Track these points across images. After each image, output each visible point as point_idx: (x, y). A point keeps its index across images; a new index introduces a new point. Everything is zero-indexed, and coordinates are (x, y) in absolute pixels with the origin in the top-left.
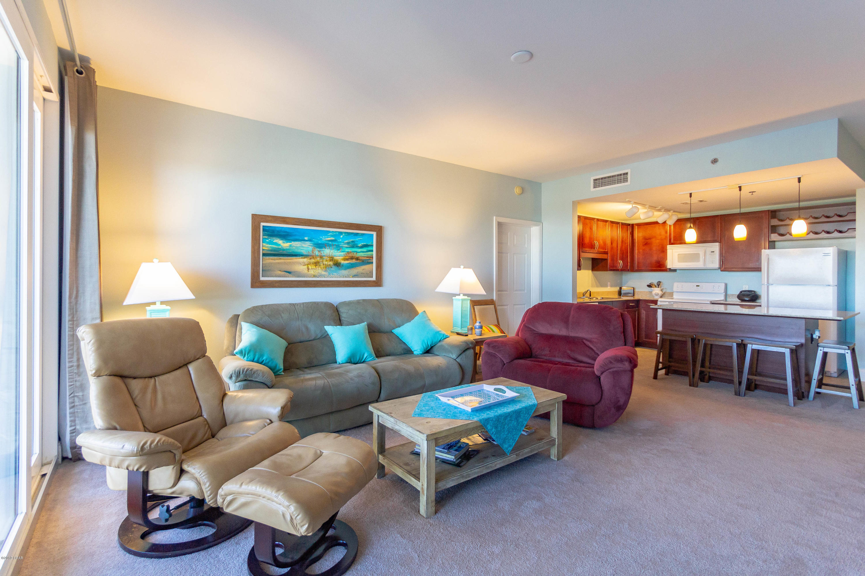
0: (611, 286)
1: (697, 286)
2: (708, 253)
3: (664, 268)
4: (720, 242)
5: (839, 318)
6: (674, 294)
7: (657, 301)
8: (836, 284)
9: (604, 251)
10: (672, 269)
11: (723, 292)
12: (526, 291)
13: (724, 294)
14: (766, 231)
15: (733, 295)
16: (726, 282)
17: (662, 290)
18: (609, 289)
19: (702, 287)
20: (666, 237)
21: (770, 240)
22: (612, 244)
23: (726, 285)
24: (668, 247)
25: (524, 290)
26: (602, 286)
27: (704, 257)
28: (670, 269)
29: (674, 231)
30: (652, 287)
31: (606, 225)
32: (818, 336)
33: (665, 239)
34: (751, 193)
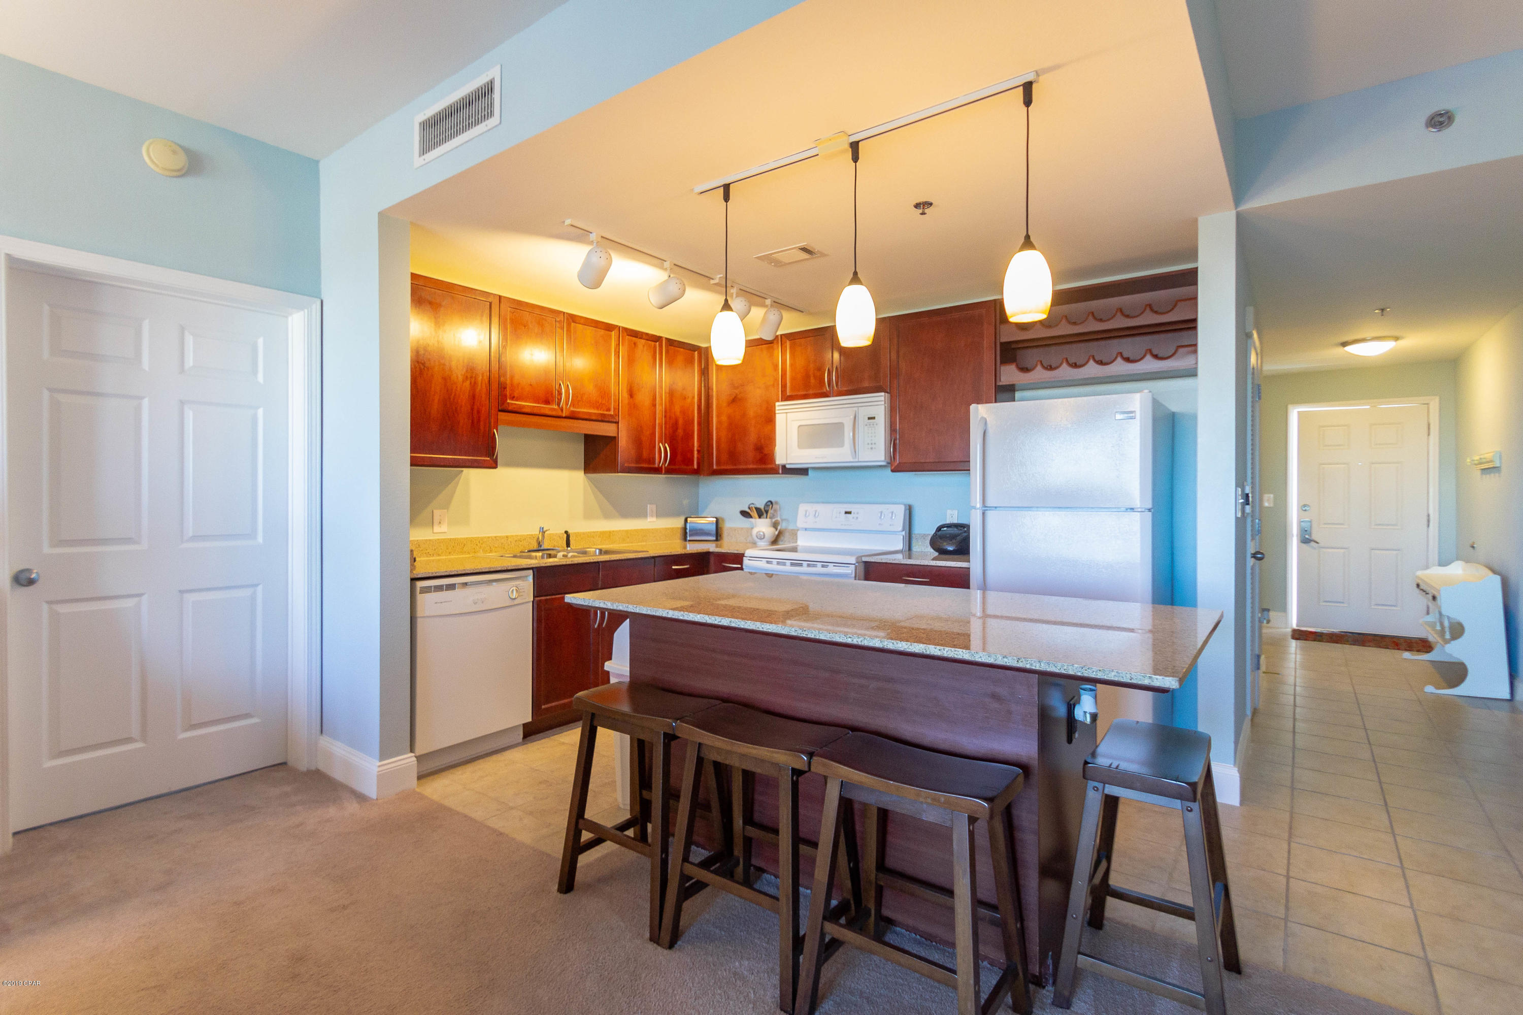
0: (659, 515)
1: (846, 513)
2: (862, 420)
3: (769, 466)
4: (890, 393)
5: (1161, 681)
6: (799, 533)
8: (1150, 506)
9: (601, 412)
10: (788, 466)
11: (901, 528)
12: (260, 539)
13: (904, 533)
14: (988, 357)
15: (924, 536)
16: (910, 502)
17: (775, 525)
18: (652, 523)
19: (855, 516)
20: (776, 380)
21: (998, 384)
22: (631, 394)
23: (910, 510)
24: (777, 408)
25: (252, 535)
26: (625, 514)
27: (851, 434)
28: (784, 467)
29: (791, 365)
30: (751, 517)
31: (607, 340)
32: (1090, 714)
33: (773, 385)
34: (921, 211)
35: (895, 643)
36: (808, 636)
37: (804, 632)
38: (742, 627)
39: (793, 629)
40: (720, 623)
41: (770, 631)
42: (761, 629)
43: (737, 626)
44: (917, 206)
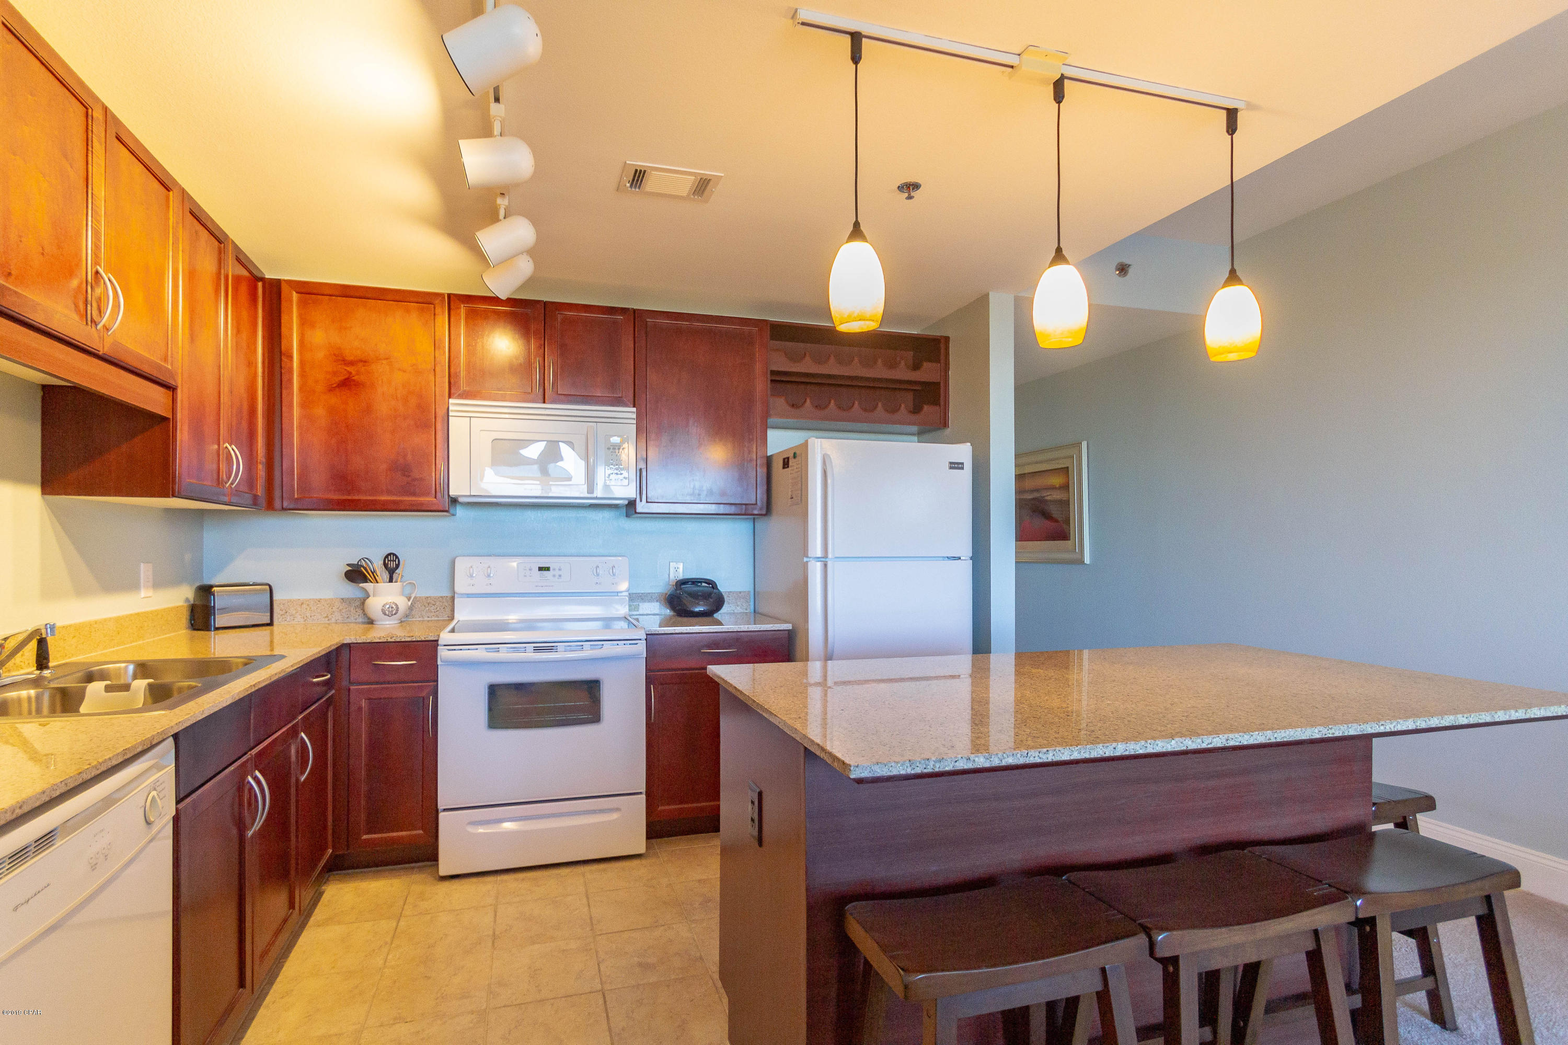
1: (540, 569)
2: (602, 441)
6: (458, 604)
7: (433, 645)
9: (156, 361)
18: (144, 600)
19: (557, 573)
20: (439, 363)
24: (451, 408)
26: (107, 586)
30: (365, 579)
33: (432, 371)
34: (906, 195)
35: (1427, 720)
36: (1335, 735)
37: (1330, 731)
38: (1245, 743)
39: (1316, 731)
40: (1210, 746)
41: (1285, 740)
42: (1273, 740)
43: (1237, 744)
44: (901, 188)
